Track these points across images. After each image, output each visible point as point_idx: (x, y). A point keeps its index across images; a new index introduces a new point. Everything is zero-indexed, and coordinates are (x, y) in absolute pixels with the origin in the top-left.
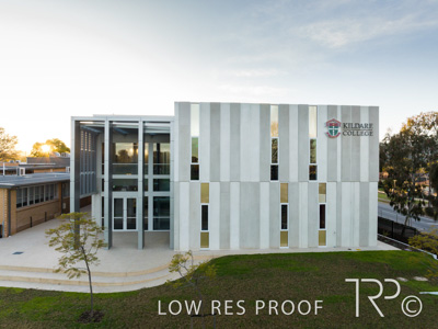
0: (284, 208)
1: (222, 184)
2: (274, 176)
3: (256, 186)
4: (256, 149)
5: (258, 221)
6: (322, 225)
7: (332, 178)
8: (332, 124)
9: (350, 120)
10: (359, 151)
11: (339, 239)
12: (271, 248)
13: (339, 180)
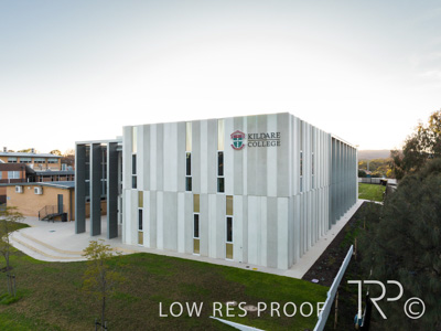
0: (196, 217)
1: (151, 192)
2: (189, 188)
3: (175, 195)
4: (174, 162)
5: (177, 227)
6: (230, 238)
7: (238, 191)
8: (237, 137)
9: (256, 131)
10: (265, 163)
11: (245, 254)
12: (186, 253)
13: (245, 193)
